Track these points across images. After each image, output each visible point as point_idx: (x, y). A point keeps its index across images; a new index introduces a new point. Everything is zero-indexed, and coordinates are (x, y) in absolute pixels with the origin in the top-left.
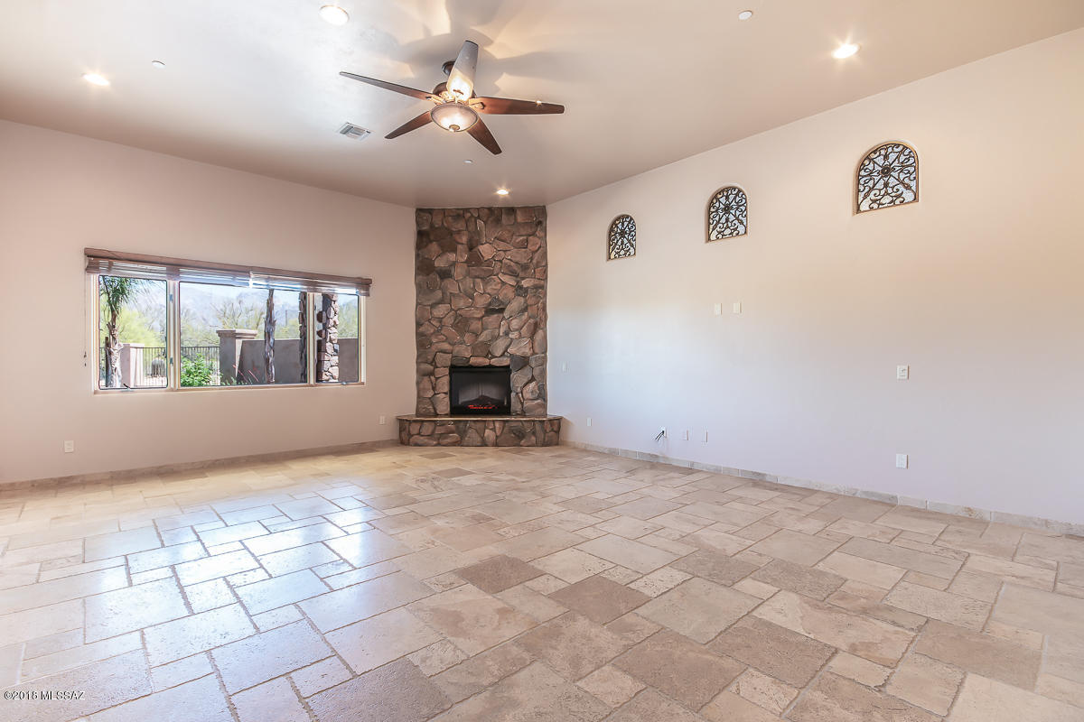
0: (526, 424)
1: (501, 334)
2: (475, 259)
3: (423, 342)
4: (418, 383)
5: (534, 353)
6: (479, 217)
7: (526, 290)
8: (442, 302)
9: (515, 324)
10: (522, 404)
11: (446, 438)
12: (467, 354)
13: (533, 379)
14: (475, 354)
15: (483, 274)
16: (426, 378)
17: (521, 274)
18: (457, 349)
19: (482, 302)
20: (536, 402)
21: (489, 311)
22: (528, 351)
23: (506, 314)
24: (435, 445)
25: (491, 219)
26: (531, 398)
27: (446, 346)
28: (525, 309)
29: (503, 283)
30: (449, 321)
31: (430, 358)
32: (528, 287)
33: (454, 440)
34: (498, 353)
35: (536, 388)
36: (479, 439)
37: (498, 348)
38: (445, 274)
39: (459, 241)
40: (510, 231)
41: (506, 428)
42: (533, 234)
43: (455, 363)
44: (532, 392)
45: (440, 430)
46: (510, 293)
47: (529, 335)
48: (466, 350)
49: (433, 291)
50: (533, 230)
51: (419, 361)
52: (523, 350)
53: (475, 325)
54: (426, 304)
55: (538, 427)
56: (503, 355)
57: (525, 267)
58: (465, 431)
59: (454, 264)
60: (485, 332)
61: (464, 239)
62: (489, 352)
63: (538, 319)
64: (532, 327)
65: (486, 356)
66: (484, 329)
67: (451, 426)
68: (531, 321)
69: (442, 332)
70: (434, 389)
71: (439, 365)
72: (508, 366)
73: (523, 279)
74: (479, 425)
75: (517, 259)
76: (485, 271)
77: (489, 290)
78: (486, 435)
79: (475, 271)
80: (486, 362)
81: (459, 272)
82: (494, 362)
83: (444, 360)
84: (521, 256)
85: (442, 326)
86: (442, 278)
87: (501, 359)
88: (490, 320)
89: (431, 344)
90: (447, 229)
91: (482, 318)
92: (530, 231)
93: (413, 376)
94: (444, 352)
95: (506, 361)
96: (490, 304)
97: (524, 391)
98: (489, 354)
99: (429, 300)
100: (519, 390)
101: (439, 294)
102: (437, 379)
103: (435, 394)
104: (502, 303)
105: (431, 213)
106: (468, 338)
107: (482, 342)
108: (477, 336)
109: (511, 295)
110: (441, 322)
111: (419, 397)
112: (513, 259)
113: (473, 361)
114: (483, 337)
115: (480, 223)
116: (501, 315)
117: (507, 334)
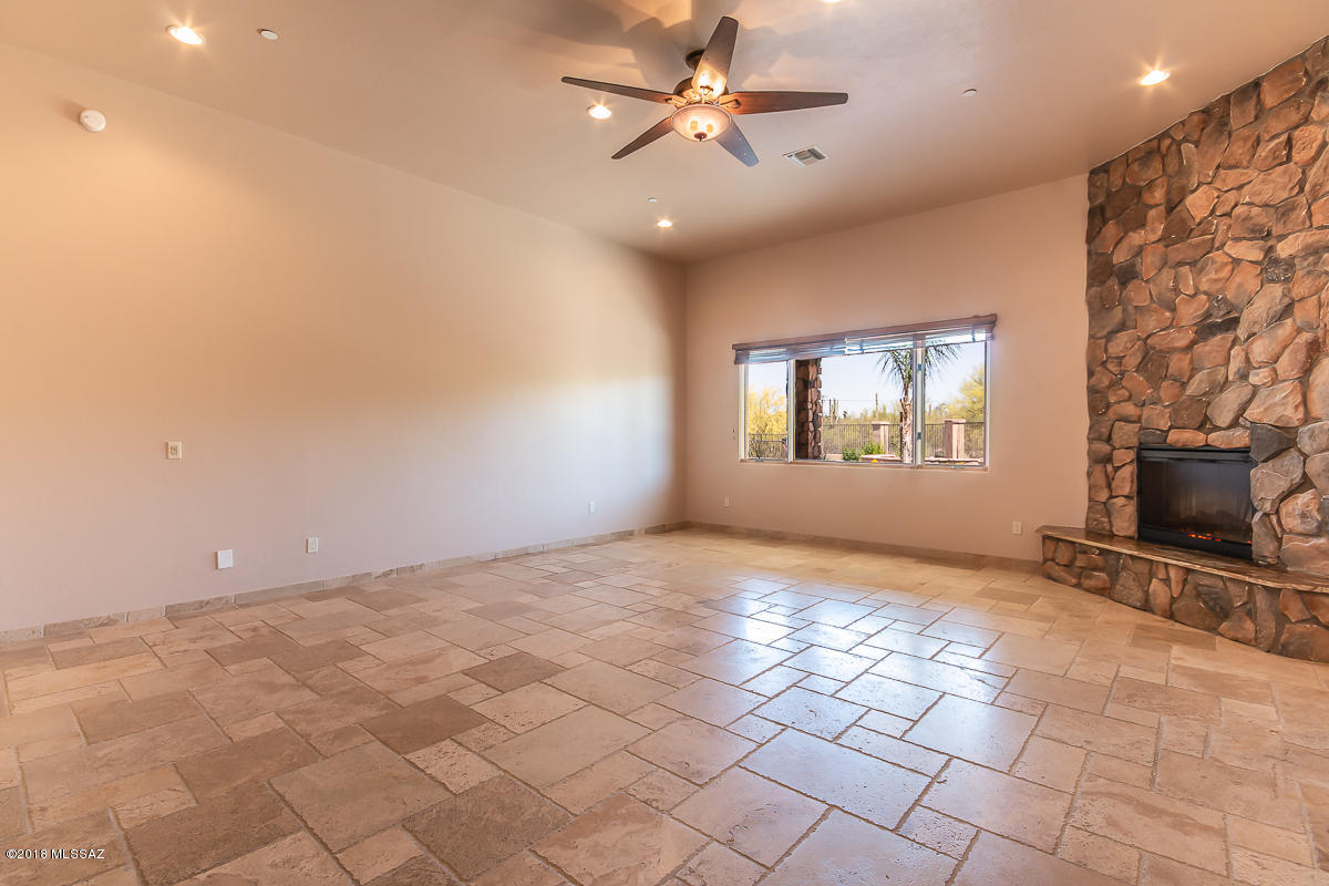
0: (1232, 588)
1: (1230, 378)
2: (1179, 230)
3: (1098, 403)
4: (1089, 474)
5: (1308, 419)
6: (1185, 140)
7: (1290, 264)
8: (1122, 327)
9: (1260, 350)
10: (1280, 540)
11: (1089, 577)
12: (1164, 424)
13: (1305, 483)
14: (1180, 423)
15: (1191, 254)
16: (1099, 467)
17: (1277, 230)
18: (1146, 412)
19: (1190, 312)
20: (1314, 541)
21: (1206, 329)
22: (1293, 415)
23: (1241, 332)
24: (1075, 586)
25: (1208, 130)
26: (1300, 529)
27: (1129, 409)
28: (1287, 311)
29: (1236, 262)
30: (1132, 361)
31: (1105, 431)
32: (1292, 257)
33: (1100, 584)
34: (1223, 419)
35: (1313, 507)
36: (1140, 594)
37: (1224, 410)
38: (1128, 275)
39: (1151, 202)
40: (1245, 140)
41: (1189, 587)
42: (1306, 120)
43: (1143, 439)
44: (1303, 516)
45: (1081, 562)
46: (1248, 279)
47: (1295, 373)
48: (1161, 414)
49: (1111, 308)
50: (1303, 110)
51: (1091, 436)
52: (1279, 411)
53: (1178, 363)
54: (1099, 335)
55: (1261, 601)
56: (1234, 424)
57: (1284, 210)
58: (1118, 573)
59: (1140, 250)
60: (1198, 377)
61: (1159, 195)
62: (1206, 419)
63: (1320, 333)
64: (1302, 356)
65: (1200, 428)
66: (1194, 371)
67: (1098, 560)
68: (1306, 336)
69: (1124, 383)
70: (1109, 486)
71: (1117, 446)
72: (1245, 451)
73: (1282, 237)
74: (1142, 568)
75: (1265, 198)
76: (1196, 246)
77: (1204, 286)
78: (1152, 588)
79: (1179, 252)
80: (1198, 439)
81: (1148, 263)
82: (1216, 439)
83: (1126, 434)
84: (1276, 186)
85: (1122, 373)
86: (1123, 284)
87: (1230, 432)
88: (1207, 348)
89: (1108, 406)
90: (1133, 187)
91: (1190, 347)
92: (1295, 117)
93: (1083, 463)
94: (1126, 420)
95: (1240, 438)
96: (1208, 315)
97: (1283, 511)
98: (1205, 424)
99: (1103, 328)
100: (1268, 506)
101: (1118, 313)
102: (1117, 469)
103: (1111, 497)
104: (1232, 307)
105: (1107, 171)
106: (1167, 391)
107: (1192, 397)
108: (1184, 385)
109: (1252, 284)
110: (1120, 364)
111: (1090, 499)
112: (1257, 200)
113: (1175, 437)
114: (1196, 386)
115: (1188, 148)
116: (1230, 336)
117: (1244, 377)
